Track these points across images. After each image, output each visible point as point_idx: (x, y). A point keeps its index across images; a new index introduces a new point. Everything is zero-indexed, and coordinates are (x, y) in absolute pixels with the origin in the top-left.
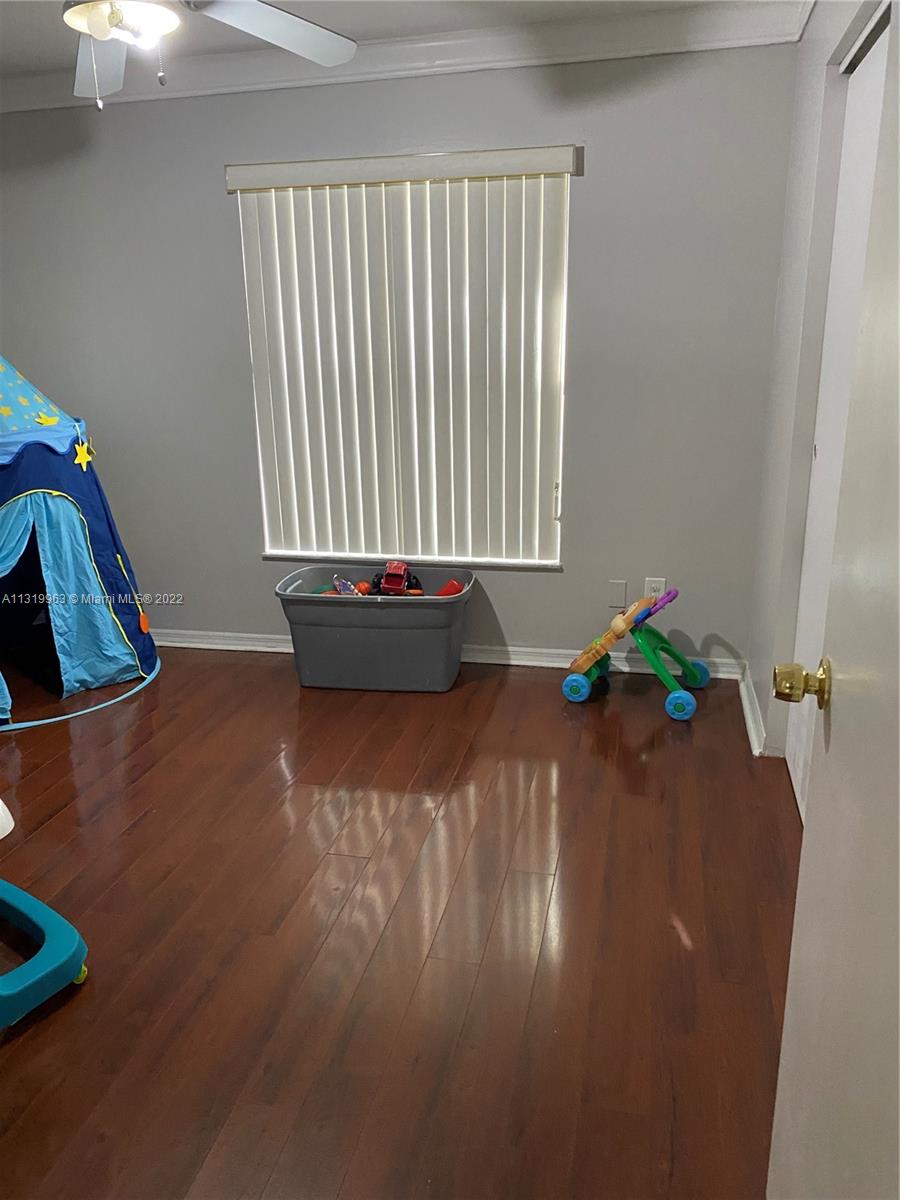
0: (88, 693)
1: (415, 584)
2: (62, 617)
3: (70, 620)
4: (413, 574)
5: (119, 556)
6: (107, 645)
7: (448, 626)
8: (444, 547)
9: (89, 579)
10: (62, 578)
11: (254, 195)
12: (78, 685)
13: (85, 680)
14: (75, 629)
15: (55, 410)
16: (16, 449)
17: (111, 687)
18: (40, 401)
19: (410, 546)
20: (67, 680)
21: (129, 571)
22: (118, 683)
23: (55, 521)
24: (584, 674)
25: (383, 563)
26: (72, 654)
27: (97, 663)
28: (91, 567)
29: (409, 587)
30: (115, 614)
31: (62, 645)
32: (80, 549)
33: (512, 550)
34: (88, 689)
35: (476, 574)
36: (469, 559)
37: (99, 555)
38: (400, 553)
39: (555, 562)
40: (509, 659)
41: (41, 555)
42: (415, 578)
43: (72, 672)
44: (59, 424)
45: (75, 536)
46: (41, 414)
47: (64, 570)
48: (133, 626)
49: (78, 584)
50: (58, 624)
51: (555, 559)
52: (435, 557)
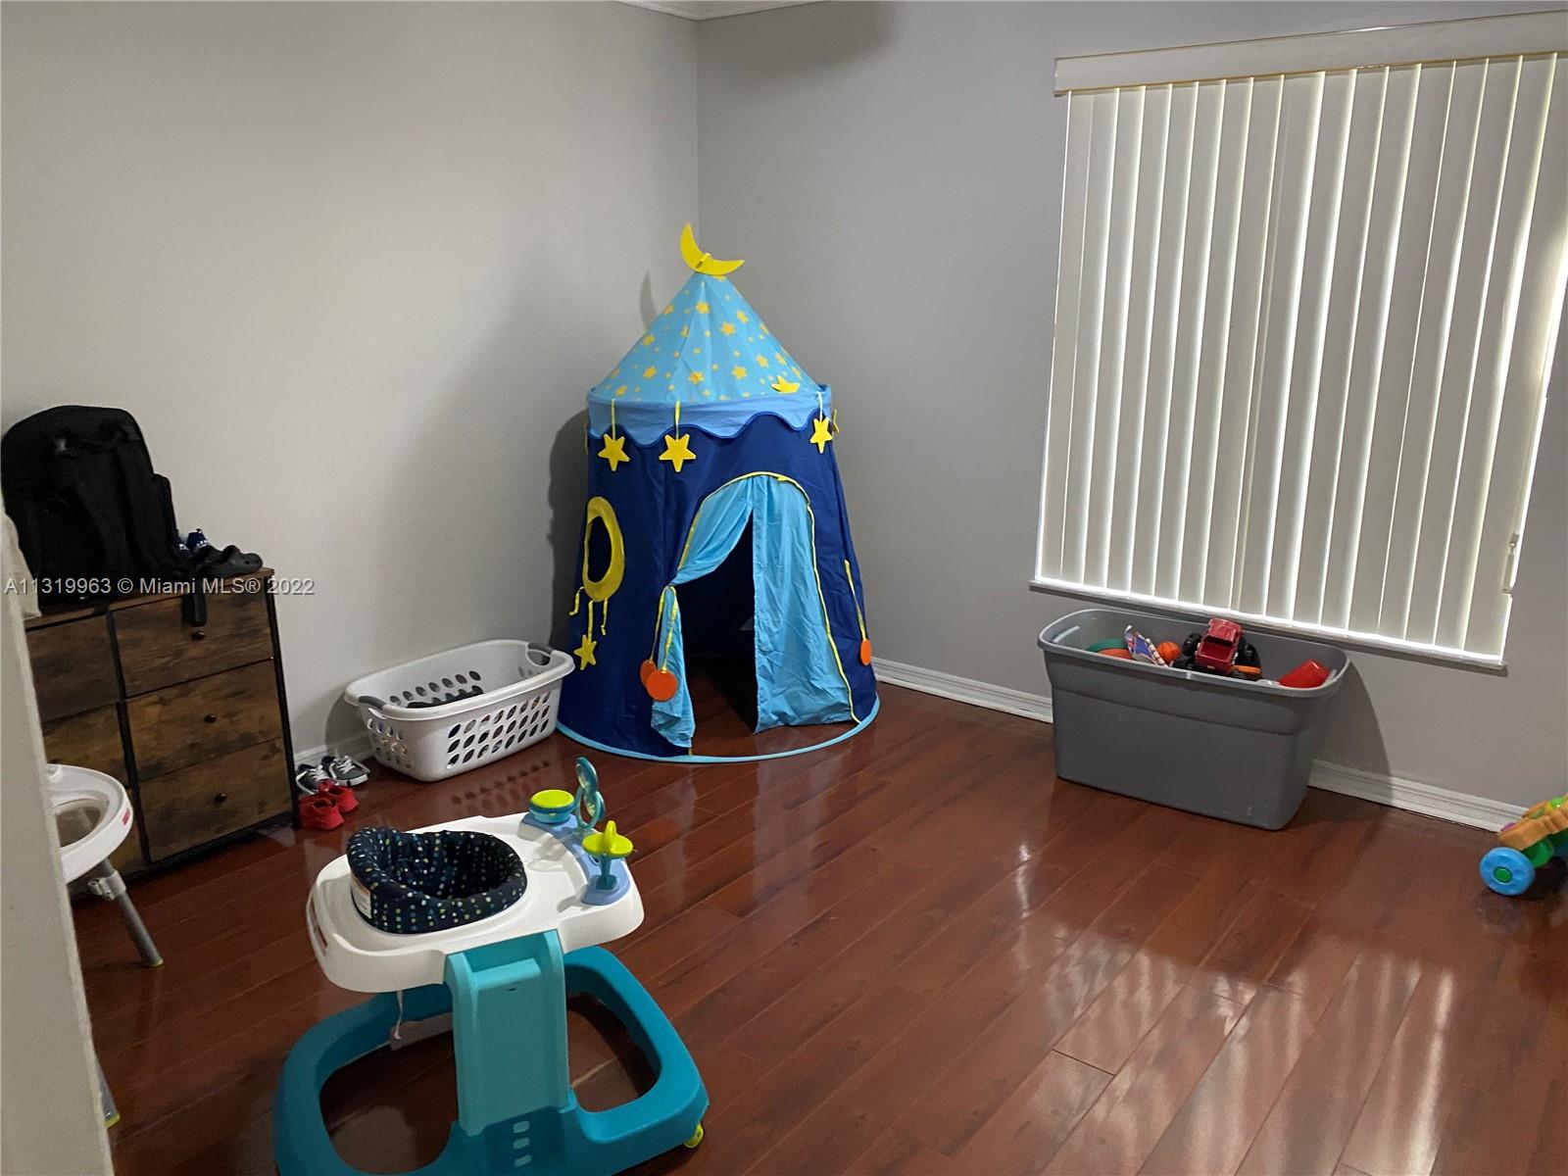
0: (787, 730)
1: (1249, 656)
2: (769, 631)
3: (776, 636)
4: (1250, 641)
5: (847, 563)
6: (816, 673)
7: (1293, 732)
8: (1305, 607)
9: (806, 586)
10: (775, 584)
11: (1091, 98)
12: (775, 718)
13: (785, 714)
14: (782, 648)
15: (797, 372)
16: (744, 420)
17: (813, 728)
18: (782, 361)
19: (1250, 600)
20: (763, 711)
21: (857, 583)
22: (824, 724)
23: (776, 512)
24: (1522, 852)
25: (1204, 619)
26: (774, 678)
27: (803, 696)
28: (811, 573)
29: (1239, 662)
30: (833, 636)
31: (764, 666)
32: (801, 549)
33: (1420, 628)
34: (787, 725)
35: (1352, 657)
36: (1343, 631)
37: (824, 559)
38: (1233, 607)
39: (1496, 658)
40: (1390, 796)
41: (755, 552)
42: (1251, 648)
43: (770, 702)
44: (799, 390)
45: (798, 532)
46: (779, 377)
47: (779, 574)
48: (852, 653)
49: (794, 593)
50: (762, 638)
51: (1495, 652)
52: (1288, 621)
